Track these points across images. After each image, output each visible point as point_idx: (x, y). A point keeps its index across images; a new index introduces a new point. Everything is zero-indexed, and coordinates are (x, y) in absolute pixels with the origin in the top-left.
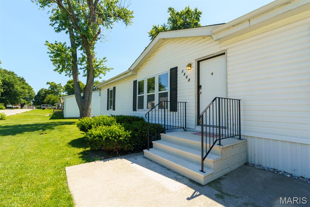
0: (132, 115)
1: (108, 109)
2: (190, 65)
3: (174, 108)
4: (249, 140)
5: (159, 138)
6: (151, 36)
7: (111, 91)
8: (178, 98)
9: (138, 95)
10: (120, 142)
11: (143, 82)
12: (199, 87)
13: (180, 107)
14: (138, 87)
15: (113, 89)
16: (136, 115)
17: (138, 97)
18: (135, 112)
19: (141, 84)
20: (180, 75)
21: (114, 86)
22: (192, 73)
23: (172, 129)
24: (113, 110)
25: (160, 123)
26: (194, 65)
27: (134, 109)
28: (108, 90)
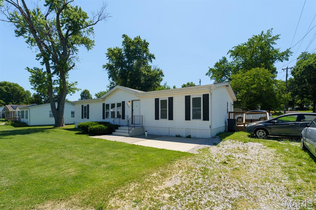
0: (103, 121)
1: (82, 118)
2: (129, 102)
3: (123, 118)
4: (145, 127)
5: (117, 129)
6: (108, 56)
7: (85, 107)
8: (125, 114)
9: (105, 111)
10: (104, 130)
11: (109, 105)
12: (133, 110)
13: (126, 117)
14: (106, 107)
15: (87, 106)
16: (105, 121)
17: (106, 112)
18: (104, 120)
19: (108, 105)
20: (126, 105)
21: (88, 104)
22: (130, 104)
23: (123, 126)
24: (87, 118)
25: (118, 124)
26: (131, 102)
27: (104, 118)
28: (82, 106)
